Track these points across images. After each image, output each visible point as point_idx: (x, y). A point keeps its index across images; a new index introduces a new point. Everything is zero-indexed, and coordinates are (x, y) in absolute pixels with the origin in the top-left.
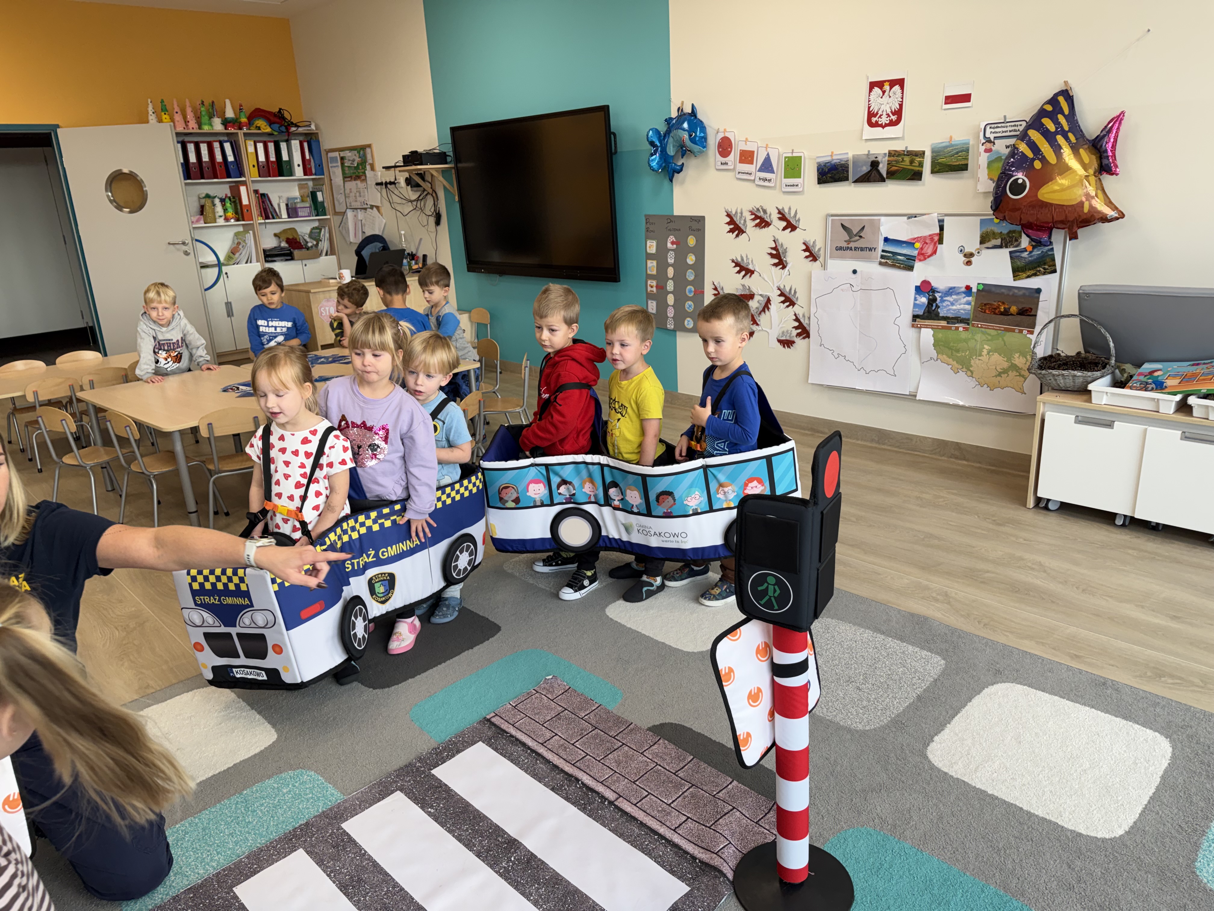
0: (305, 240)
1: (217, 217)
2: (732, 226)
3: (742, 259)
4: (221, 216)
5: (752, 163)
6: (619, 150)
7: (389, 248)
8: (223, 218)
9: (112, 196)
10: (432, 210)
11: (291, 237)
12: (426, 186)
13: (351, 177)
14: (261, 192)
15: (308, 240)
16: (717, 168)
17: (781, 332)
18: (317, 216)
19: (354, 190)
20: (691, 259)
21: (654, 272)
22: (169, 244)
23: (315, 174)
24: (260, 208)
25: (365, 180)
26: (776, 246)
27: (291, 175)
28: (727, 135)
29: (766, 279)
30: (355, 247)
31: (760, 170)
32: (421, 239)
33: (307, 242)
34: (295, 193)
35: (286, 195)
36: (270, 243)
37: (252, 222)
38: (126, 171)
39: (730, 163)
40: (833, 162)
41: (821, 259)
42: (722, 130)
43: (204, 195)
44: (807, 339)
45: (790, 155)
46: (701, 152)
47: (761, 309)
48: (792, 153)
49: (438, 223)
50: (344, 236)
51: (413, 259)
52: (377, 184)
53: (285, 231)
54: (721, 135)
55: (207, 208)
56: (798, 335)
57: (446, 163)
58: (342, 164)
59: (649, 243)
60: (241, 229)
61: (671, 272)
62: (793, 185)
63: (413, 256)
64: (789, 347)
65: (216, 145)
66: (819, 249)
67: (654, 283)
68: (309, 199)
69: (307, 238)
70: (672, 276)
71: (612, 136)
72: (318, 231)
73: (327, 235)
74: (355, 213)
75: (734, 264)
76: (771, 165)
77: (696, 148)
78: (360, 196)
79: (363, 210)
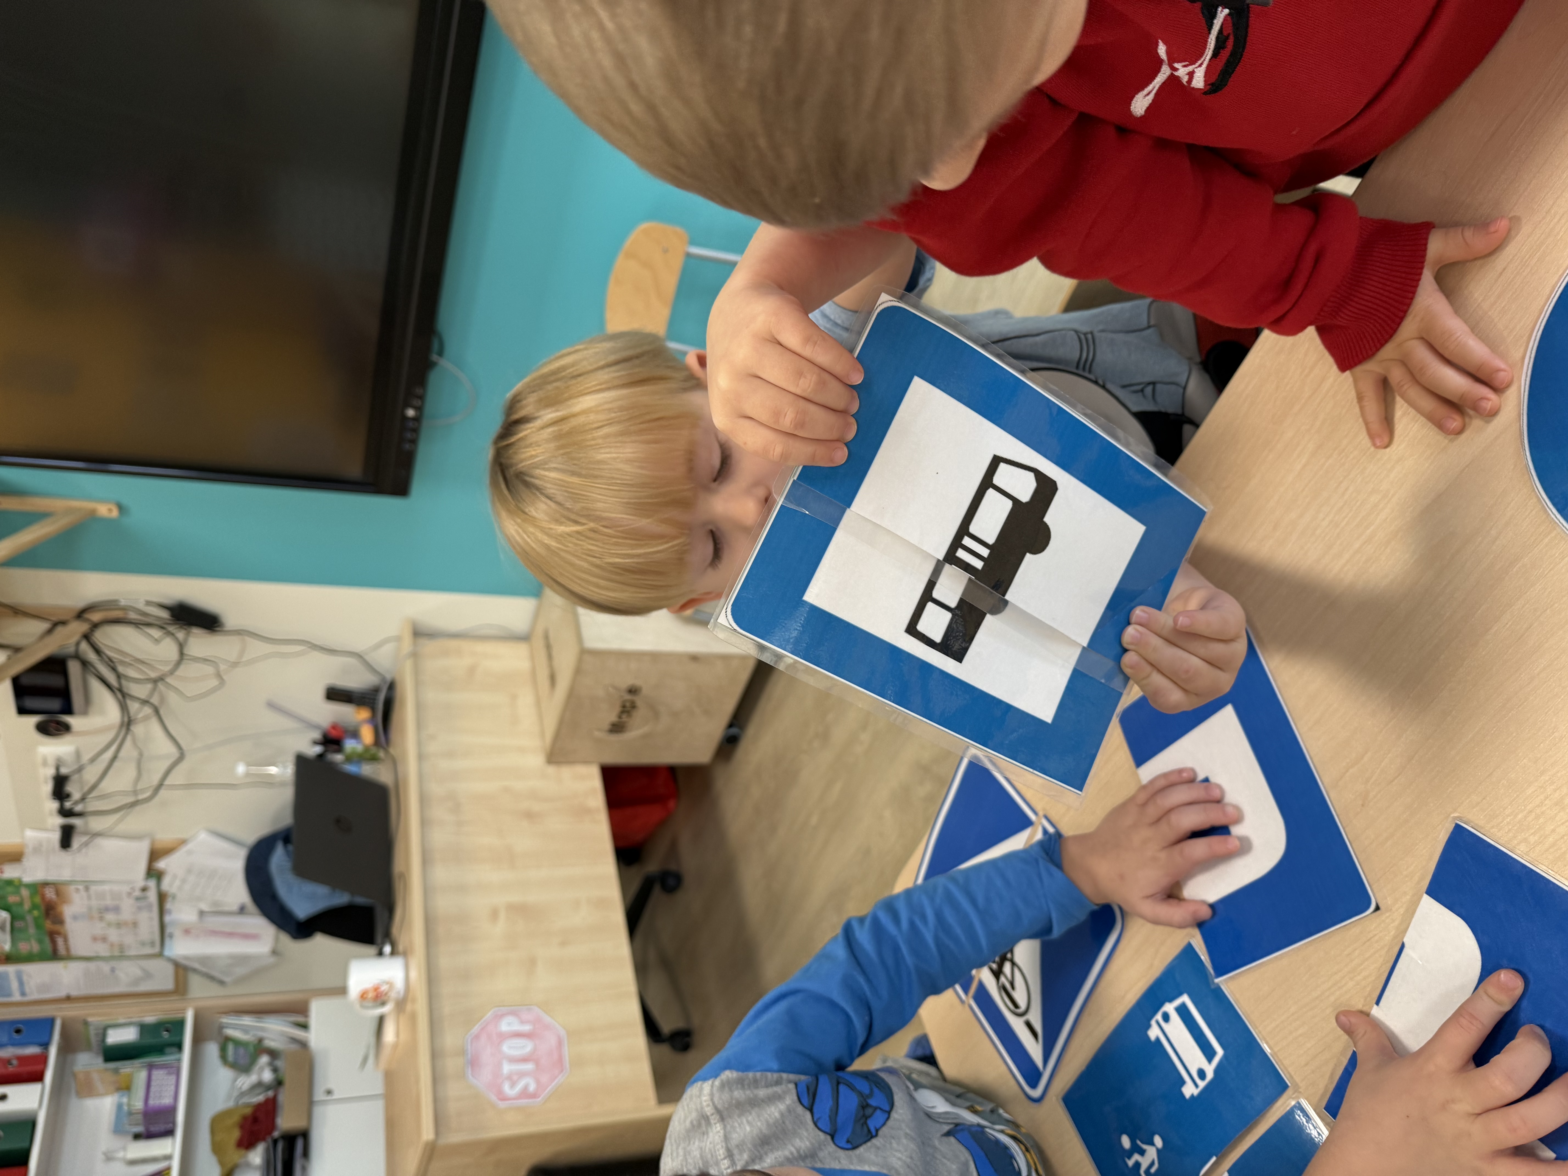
0: (252, 1088)
7: (292, 826)
11: (236, 1134)
13: (52, 935)
15: (253, 1078)
18: (179, 1046)
19: (98, 928)
23: (46, 1045)
25: (57, 886)
27: (31, 1123)
30: (287, 941)
33: (259, 1084)
34: (102, 1108)
35: (106, 1140)
52: (68, 845)
53: (217, 1149)
68: (127, 1068)
69: (246, 1081)
72: (230, 1048)
73: (247, 1021)
74: (177, 933)
78: (116, 909)
79: (168, 906)
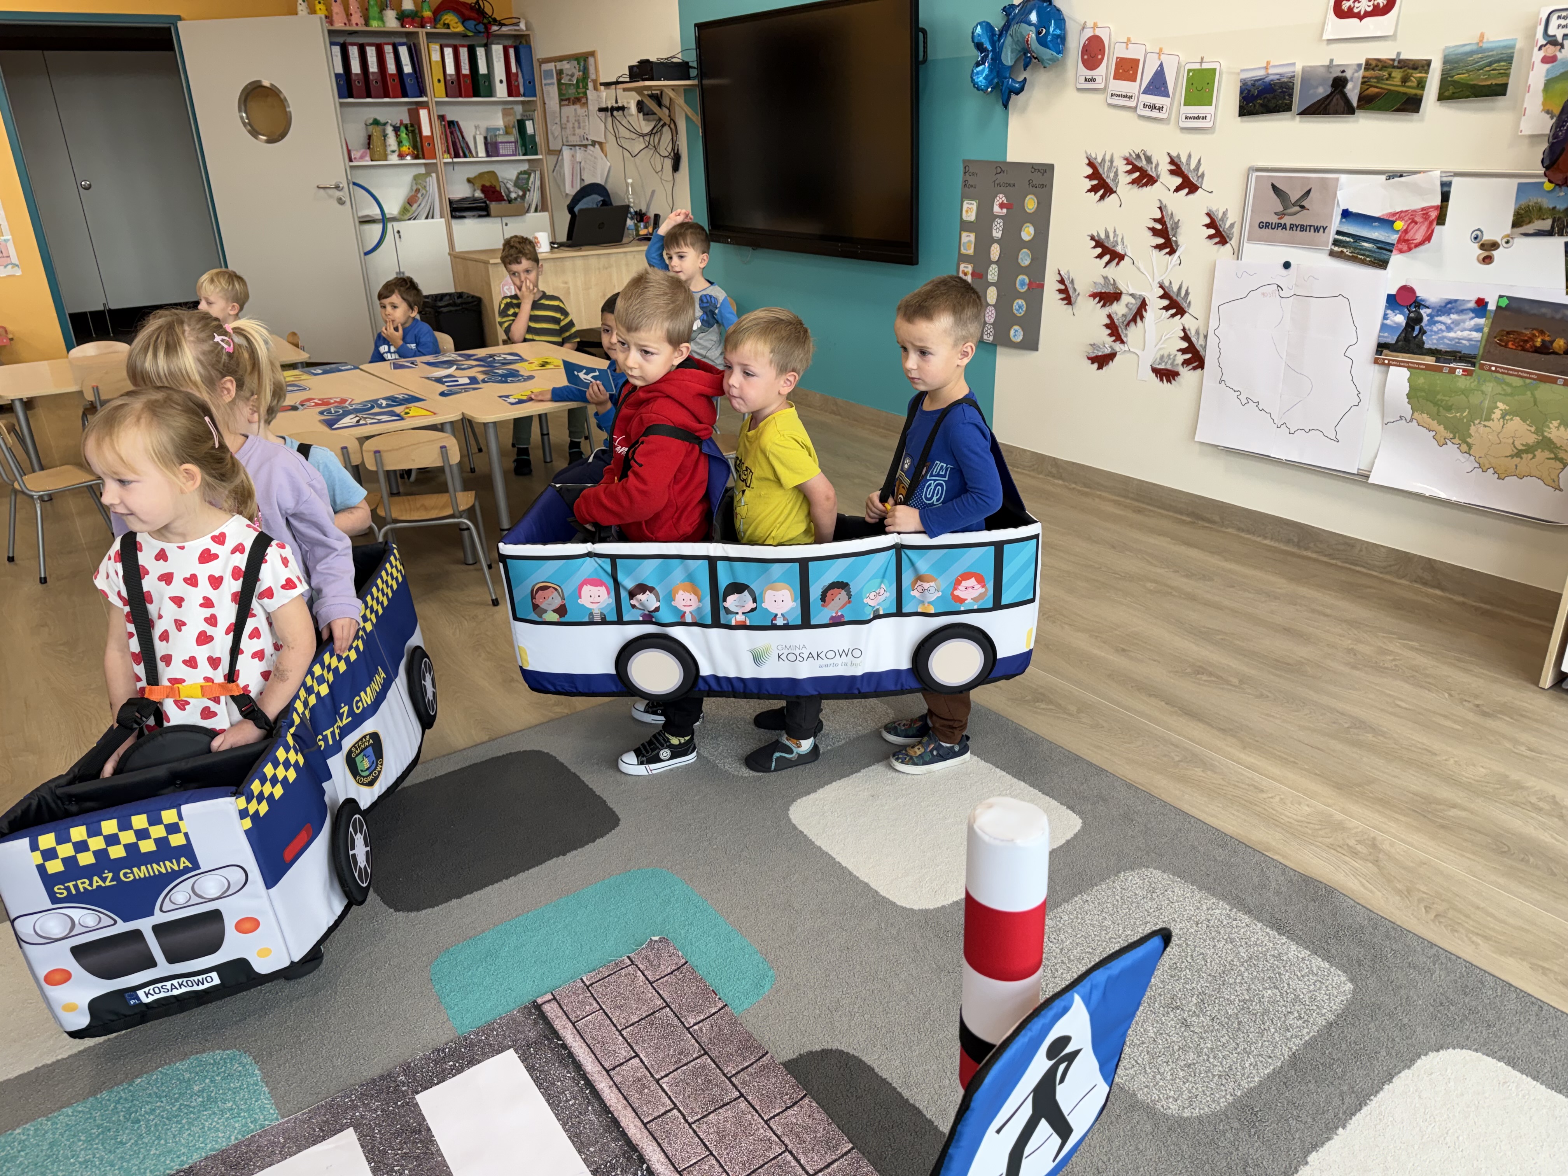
0: (508, 189)
1: (389, 152)
2: (1095, 182)
3: (1107, 236)
4: (393, 152)
5: (1134, 80)
6: (930, 58)
7: (611, 204)
8: (397, 153)
9: (248, 118)
10: (669, 149)
11: (488, 184)
12: (663, 113)
13: (569, 99)
14: (449, 118)
15: (512, 189)
16: (1079, 86)
17: (1158, 356)
18: (524, 155)
19: (572, 119)
20: (1028, 233)
21: (971, 252)
22: (318, 187)
23: (524, 95)
24: (447, 142)
25: (586, 103)
26: (1163, 216)
27: (491, 96)
28: (1098, 32)
29: (1142, 269)
30: (568, 202)
31: (1147, 91)
32: (653, 192)
33: (510, 192)
34: (498, 121)
35: (484, 124)
36: (461, 191)
37: (434, 161)
38: (266, 83)
39: (1099, 79)
40: (1267, 80)
41: (1234, 242)
42: (1090, 24)
43: (371, 121)
44: (1199, 370)
45: (1197, 66)
46: (1054, 60)
47: (1130, 317)
48: (1201, 63)
49: (676, 168)
50: (559, 183)
51: (641, 220)
52: (601, 110)
53: (481, 175)
54: (1088, 33)
55: (376, 140)
56: (1186, 363)
57: (688, 78)
58: (559, 81)
59: (966, 205)
60: (422, 170)
61: (995, 251)
62: (1198, 118)
63: (641, 216)
64: (1169, 381)
65: (388, 49)
66: (1232, 226)
67: (969, 269)
68: (515, 131)
69: (510, 186)
70: (996, 259)
71: (921, 35)
72: (526, 176)
73: (538, 183)
74: (572, 152)
75: (1093, 243)
76: (1165, 83)
77: (1046, 53)
78: (579, 128)
79: (582, 148)
